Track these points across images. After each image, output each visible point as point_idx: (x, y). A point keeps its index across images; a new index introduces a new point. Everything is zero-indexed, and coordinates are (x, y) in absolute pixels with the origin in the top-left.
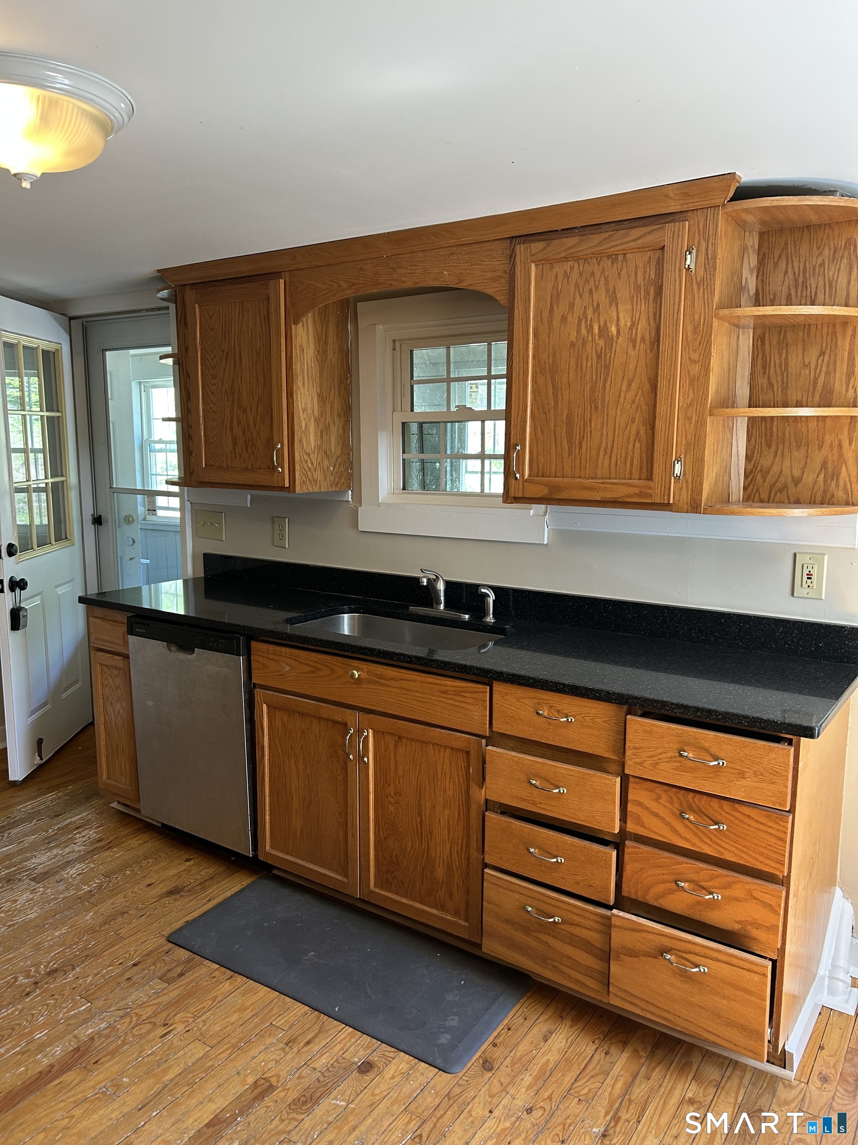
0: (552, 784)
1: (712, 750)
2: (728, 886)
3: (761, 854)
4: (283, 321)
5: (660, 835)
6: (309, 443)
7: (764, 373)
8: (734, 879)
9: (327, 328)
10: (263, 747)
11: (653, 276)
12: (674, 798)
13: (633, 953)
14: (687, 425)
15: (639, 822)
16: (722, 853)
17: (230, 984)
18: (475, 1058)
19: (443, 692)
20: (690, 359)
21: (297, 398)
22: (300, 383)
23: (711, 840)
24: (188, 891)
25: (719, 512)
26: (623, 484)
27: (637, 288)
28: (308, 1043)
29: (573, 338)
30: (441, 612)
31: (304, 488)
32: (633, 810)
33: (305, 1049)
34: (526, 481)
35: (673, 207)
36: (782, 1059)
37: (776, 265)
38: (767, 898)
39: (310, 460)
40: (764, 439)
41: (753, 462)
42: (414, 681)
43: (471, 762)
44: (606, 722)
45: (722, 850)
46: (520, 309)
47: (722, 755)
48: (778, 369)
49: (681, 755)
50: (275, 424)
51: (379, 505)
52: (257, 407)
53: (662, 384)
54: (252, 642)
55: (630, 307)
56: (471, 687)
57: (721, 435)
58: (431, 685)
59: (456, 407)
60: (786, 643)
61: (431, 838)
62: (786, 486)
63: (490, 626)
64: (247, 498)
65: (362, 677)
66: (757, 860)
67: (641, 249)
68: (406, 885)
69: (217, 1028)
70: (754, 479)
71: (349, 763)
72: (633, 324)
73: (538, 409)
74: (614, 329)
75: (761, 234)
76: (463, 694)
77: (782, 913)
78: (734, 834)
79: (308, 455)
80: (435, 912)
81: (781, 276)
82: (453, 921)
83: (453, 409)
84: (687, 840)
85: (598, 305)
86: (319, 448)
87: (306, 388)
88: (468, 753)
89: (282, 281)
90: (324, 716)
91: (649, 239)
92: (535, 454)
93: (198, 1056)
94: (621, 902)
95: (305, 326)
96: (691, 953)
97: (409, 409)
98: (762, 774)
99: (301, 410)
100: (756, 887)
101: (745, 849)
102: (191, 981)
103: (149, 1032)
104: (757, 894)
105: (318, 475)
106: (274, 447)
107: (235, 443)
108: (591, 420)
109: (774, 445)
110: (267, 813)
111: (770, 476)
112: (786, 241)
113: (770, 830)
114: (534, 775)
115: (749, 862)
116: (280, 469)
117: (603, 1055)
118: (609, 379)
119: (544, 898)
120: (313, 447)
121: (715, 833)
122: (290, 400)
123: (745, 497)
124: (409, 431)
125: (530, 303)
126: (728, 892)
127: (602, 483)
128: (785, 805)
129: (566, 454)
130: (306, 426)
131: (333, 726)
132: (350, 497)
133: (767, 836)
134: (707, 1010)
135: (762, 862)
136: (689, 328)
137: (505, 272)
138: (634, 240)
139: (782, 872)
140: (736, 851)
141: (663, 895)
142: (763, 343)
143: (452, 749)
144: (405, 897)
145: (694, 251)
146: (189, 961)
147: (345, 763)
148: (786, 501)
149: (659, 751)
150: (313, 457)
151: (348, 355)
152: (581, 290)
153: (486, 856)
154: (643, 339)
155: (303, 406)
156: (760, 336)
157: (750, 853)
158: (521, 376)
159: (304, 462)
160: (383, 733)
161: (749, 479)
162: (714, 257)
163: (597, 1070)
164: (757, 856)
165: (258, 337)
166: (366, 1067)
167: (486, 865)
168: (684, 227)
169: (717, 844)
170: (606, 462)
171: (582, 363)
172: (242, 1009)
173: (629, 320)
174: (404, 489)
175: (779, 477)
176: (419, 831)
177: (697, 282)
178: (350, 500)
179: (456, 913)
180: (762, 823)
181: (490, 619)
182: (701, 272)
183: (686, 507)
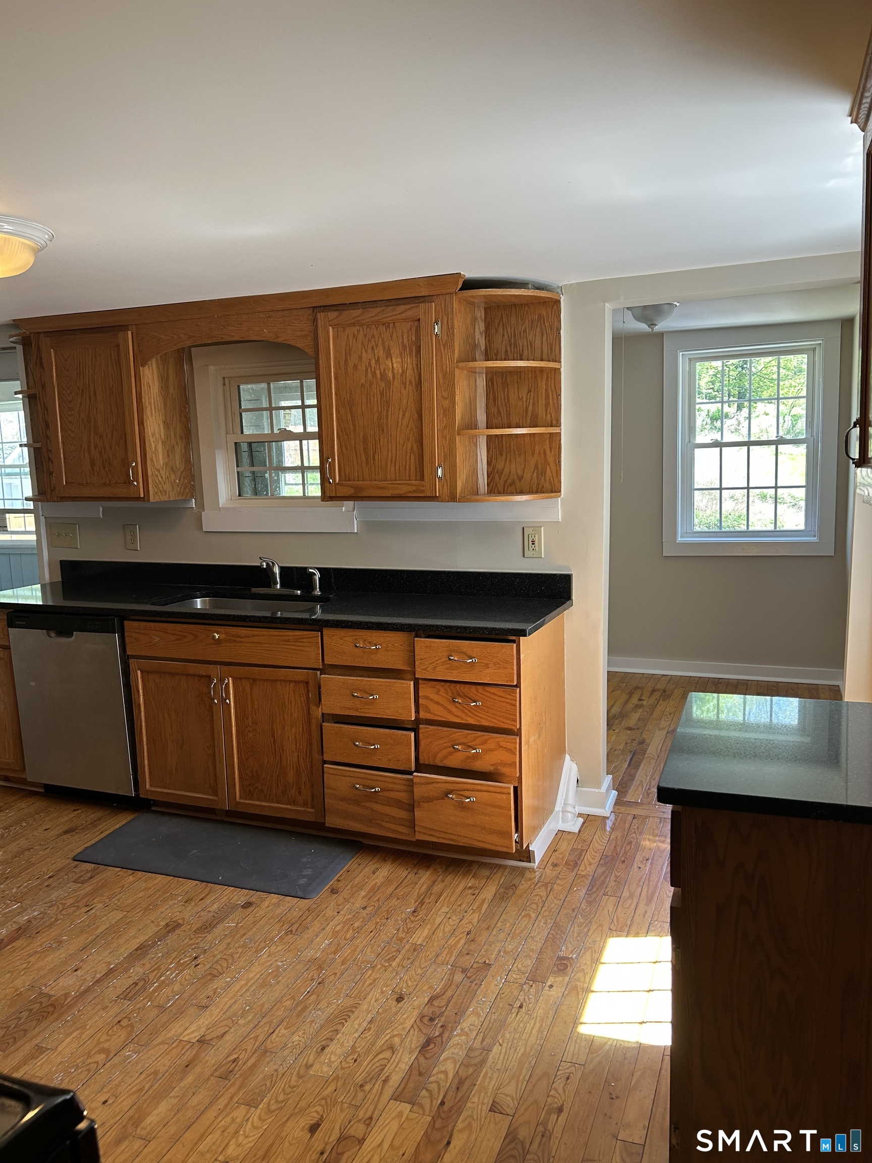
0: (368, 693)
1: (468, 653)
2: (484, 743)
3: (503, 717)
4: (132, 364)
5: (441, 717)
6: (158, 460)
7: (495, 404)
8: (488, 737)
9: (168, 368)
10: (139, 705)
11: (414, 339)
12: (448, 689)
13: (429, 800)
14: (444, 442)
15: (428, 711)
16: (479, 721)
17: (133, 877)
18: (325, 889)
19: (286, 641)
20: (442, 396)
21: (147, 425)
22: (149, 413)
23: (473, 713)
24: (83, 829)
25: (469, 501)
26: (405, 484)
27: (404, 347)
28: (202, 899)
29: (363, 381)
30: (278, 590)
31: (157, 498)
32: (424, 703)
33: (200, 903)
34: (338, 484)
35: (424, 293)
36: (527, 856)
37: (497, 330)
38: (509, 745)
39: (160, 474)
40: (498, 450)
41: (492, 466)
42: (263, 636)
43: (310, 689)
44: (401, 645)
45: (480, 719)
46: (323, 359)
47: (474, 655)
48: (503, 402)
49: (450, 659)
50: (129, 447)
51: (220, 509)
52: (112, 433)
53: (425, 413)
54: (125, 622)
55: (400, 360)
56: (306, 634)
57: (468, 448)
58: (276, 637)
59: (278, 430)
60: (522, 589)
61: (283, 752)
62: (513, 482)
63: (317, 597)
64: (99, 510)
65: (221, 638)
66: (501, 722)
67: (404, 320)
68: (265, 792)
69: (130, 901)
70: (493, 477)
71: (214, 705)
72: (403, 371)
73: (342, 432)
74: (390, 375)
75: (486, 309)
76: (301, 640)
77: (518, 753)
78: (485, 706)
79: (159, 471)
80: (289, 807)
81: (500, 338)
82: (303, 811)
83: (276, 431)
84: (458, 716)
85: (378, 358)
86: (166, 464)
87: (154, 417)
88: (307, 683)
89: (130, 333)
90: (191, 672)
91: (409, 313)
92: (342, 465)
93: (118, 918)
94: (420, 768)
95: (151, 368)
96: (464, 790)
97: (240, 433)
98: (498, 664)
99: (150, 434)
100: (501, 739)
101: (493, 716)
102: (102, 880)
103: (75, 911)
104: (503, 744)
105: (167, 487)
106: (129, 465)
107: (93, 463)
108: (380, 440)
109: (504, 454)
110: (146, 758)
111: (503, 475)
112: (502, 314)
113: (507, 700)
114: (355, 690)
115: (496, 724)
116: (135, 483)
117: (413, 875)
118: (390, 410)
119: (367, 776)
120: (162, 464)
121: (475, 708)
122: (141, 427)
123: (489, 491)
124: (241, 450)
125: (330, 355)
126: (485, 747)
127: (391, 484)
128: (513, 681)
129: (364, 464)
130: (155, 447)
131: (199, 680)
132: (194, 504)
133: (505, 705)
134: (477, 827)
135: (504, 722)
136: (440, 375)
137: (310, 332)
138: (400, 314)
139: (516, 726)
140: (488, 718)
141: (446, 757)
142: (493, 384)
143: (295, 682)
144: (265, 801)
145: (440, 323)
146: (94, 869)
147: (211, 707)
148: (515, 492)
149: (436, 658)
150: (163, 473)
151: (185, 389)
152: (366, 348)
153: (325, 755)
154: (410, 382)
155: (153, 431)
156: (490, 379)
157: (497, 718)
158: (328, 408)
159: (155, 477)
160: (240, 679)
161: (491, 478)
162: (453, 327)
163: (409, 882)
164: (500, 719)
165: (110, 376)
166: (248, 905)
167: (325, 762)
168: (432, 307)
169: (477, 716)
170: (393, 470)
171: (370, 400)
172: (147, 889)
173: (400, 369)
174: (240, 495)
175: (509, 476)
176: (273, 748)
177: (443, 344)
178: (194, 506)
179: (305, 804)
180: (502, 697)
181: (318, 592)
182: (445, 338)
183: (447, 498)
